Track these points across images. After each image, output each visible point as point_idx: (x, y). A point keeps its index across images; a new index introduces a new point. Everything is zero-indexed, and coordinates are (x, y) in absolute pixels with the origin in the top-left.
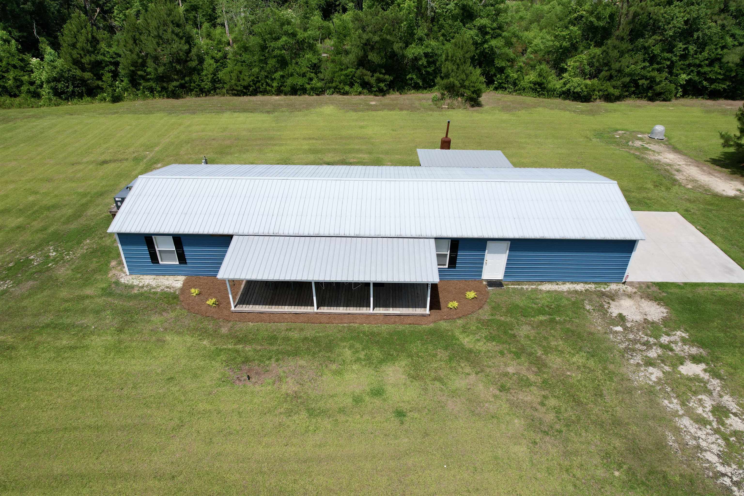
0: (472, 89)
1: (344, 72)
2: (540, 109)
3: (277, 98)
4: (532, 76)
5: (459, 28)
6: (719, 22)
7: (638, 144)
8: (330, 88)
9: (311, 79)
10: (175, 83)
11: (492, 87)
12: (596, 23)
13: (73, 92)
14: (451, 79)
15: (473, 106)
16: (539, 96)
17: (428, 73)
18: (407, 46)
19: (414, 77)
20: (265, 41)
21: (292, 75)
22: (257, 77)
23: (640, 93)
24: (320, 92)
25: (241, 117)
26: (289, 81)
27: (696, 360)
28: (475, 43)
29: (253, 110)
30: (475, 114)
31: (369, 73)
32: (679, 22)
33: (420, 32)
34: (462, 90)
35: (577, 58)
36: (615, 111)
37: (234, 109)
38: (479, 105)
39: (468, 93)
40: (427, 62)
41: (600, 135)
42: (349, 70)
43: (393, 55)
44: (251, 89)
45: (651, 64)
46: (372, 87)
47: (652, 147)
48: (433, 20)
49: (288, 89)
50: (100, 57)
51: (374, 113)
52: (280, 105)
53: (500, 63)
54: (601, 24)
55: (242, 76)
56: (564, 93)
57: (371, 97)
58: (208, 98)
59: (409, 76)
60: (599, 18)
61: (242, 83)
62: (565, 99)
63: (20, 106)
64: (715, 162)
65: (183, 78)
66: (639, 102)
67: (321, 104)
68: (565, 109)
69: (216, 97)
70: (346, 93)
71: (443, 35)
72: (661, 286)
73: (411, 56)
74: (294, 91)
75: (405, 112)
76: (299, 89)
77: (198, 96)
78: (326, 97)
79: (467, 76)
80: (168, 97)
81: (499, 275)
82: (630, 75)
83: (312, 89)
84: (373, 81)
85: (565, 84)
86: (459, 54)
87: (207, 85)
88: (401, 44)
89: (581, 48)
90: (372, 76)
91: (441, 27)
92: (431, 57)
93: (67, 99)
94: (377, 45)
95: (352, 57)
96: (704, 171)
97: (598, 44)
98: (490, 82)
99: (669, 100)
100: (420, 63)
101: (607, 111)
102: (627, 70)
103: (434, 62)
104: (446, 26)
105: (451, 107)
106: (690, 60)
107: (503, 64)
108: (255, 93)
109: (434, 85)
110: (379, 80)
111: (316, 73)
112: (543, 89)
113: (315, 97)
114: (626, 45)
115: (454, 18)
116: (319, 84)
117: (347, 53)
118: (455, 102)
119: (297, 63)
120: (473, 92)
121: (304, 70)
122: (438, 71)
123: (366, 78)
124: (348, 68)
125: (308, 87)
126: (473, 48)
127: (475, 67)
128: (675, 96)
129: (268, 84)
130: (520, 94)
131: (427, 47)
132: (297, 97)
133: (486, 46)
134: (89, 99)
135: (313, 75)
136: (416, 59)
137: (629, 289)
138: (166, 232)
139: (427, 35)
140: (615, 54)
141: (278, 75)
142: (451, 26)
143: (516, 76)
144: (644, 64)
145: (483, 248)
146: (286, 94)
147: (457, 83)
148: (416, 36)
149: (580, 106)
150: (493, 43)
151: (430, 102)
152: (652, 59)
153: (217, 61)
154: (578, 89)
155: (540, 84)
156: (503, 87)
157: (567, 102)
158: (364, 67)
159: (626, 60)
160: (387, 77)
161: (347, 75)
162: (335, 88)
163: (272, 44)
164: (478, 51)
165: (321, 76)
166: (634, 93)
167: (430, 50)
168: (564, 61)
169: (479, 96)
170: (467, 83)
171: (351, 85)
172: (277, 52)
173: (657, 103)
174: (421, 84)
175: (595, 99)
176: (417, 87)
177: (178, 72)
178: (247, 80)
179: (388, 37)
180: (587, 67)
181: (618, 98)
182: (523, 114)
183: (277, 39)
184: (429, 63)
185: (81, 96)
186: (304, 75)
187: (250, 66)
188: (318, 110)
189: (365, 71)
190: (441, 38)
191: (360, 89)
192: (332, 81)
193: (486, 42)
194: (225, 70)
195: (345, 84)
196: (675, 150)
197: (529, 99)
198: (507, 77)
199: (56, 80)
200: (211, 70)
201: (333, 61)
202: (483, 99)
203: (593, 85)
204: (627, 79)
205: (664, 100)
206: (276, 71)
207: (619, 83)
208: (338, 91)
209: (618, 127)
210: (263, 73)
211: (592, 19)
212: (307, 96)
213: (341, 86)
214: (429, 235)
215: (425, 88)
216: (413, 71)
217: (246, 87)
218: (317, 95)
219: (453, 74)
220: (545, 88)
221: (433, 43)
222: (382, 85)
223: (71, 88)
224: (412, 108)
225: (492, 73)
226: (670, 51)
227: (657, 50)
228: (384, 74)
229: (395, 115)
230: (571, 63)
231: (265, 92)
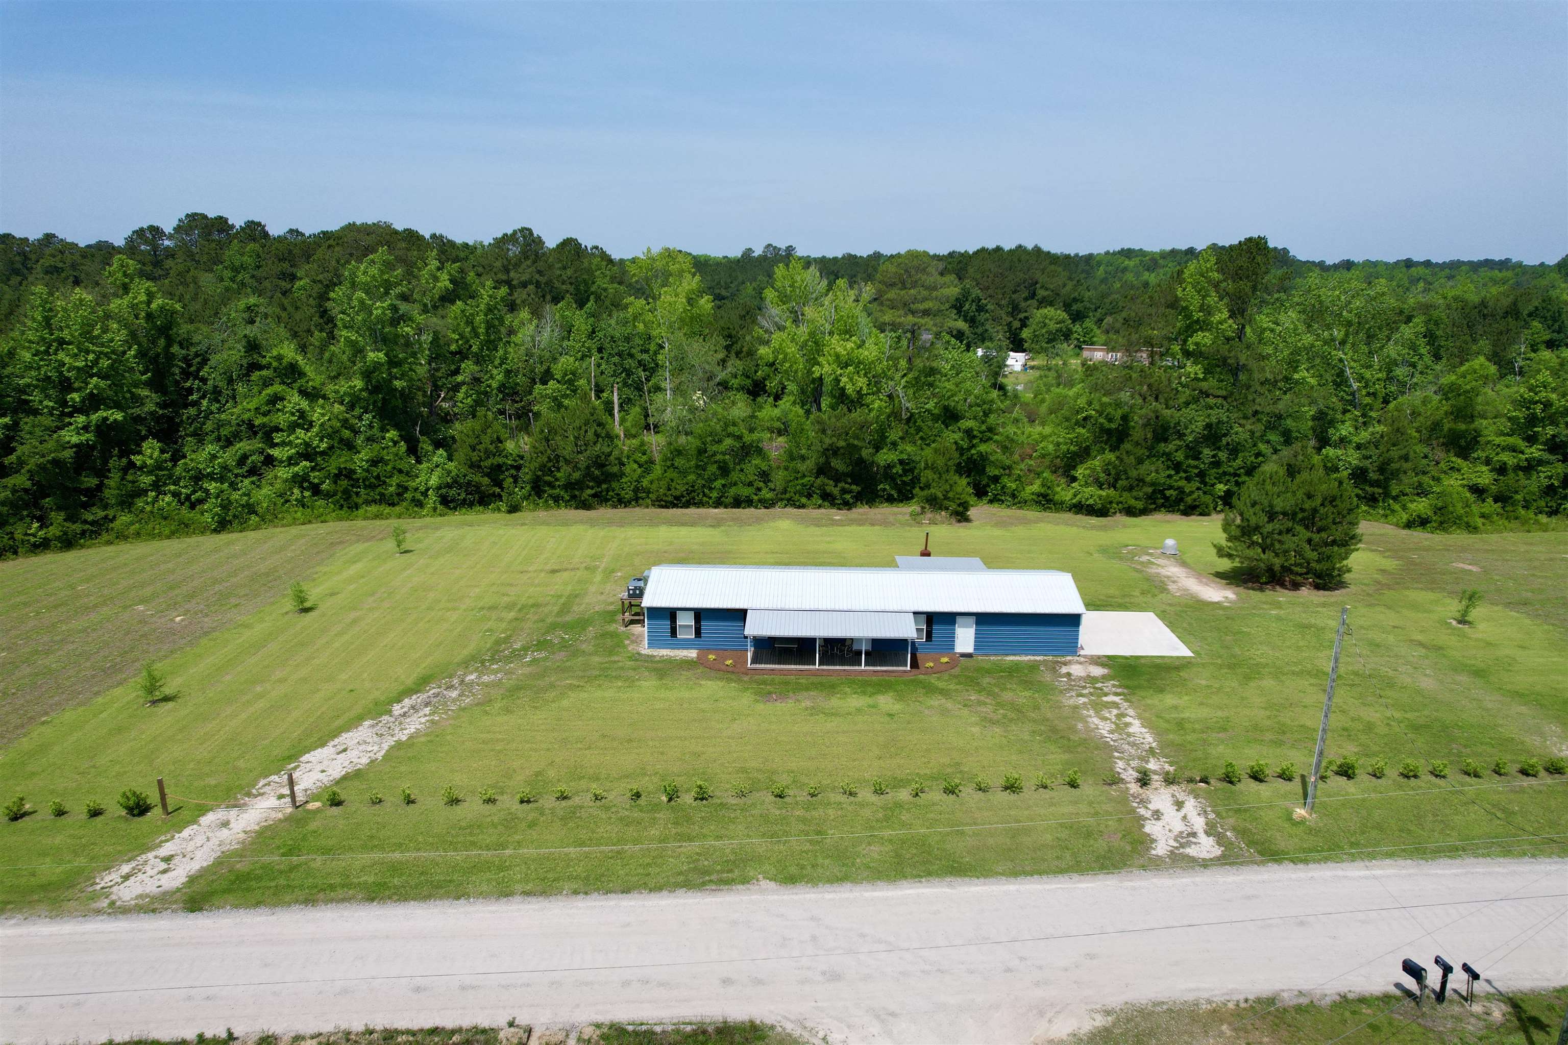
0: (958, 502)
1: (800, 481)
2: (1042, 525)
3: (716, 510)
4: (1036, 487)
5: (941, 431)
6: (1248, 427)
7: (1145, 558)
8: (782, 500)
9: (759, 489)
10: (589, 492)
11: (985, 500)
12: (1107, 425)
13: (465, 500)
14: (933, 491)
15: (959, 521)
16: (1045, 510)
17: (904, 482)
18: (877, 451)
19: (887, 487)
20: (703, 443)
21: (735, 484)
22: (693, 486)
23: (1171, 506)
24: (768, 504)
25: (684, 531)
26: (733, 491)
27: (1116, 694)
28: (961, 450)
29: (693, 524)
30: (961, 530)
31: (831, 482)
32: (1198, 426)
33: (894, 435)
34: (946, 503)
35: (1089, 464)
36: (1135, 526)
37: (670, 523)
38: (967, 520)
39: (953, 506)
40: (903, 470)
41: (1103, 550)
42: (808, 479)
43: (861, 461)
44: (684, 500)
45: (1177, 473)
46: (835, 499)
47: (1161, 561)
48: (908, 420)
49: (729, 500)
50: (500, 460)
51: (840, 528)
52: (722, 519)
53: (992, 471)
54: (1113, 426)
55: (674, 484)
56: (1075, 506)
57: (834, 511)
58: (627, 510)
59: (882, 486)
60: (1110, 420)
61: (673, 492)
62: (1077, 513)
63: (399, 517)
64: (1219, 575)
65: (599, 486)
66: (1170, 517)
67: (774, 518)
68: (1072, 525)
69: (637, 509)
70: (803, 506)
71: (922, 438)
72: (1109, 657)
73: (882, 463)
74: (737, 503)
75: (877, 528)
76: (744, 501)
77: (615, 507)
78: (777, 510)
79: (951, 486)
80: (577, 508)
81: (970, 649)
82: (1153, 484)
83: (760, 501)
84: (836, 491)
85: (1075, 496)
86: (940, 462)
87: (628, 494)
88: (871, 450)
89: (1094, 454)
90: (836, 486)
91: (919, 429)
92: (908, 464)
93: (455, 508)
94: (842, 451)
95: (810, 464)
96: (1201, 582)
97: (1113, 449)
98: (980, 492)
99: (1208, 515)
100: (894, 471)
101: (1125, 526)
102: (1148, 479)
103: (912, 470)
104: (925, 428)
105: (933, 522)
106: (1224, 468)
107: (997, 472)
108: (687, 505)
109: (912, 498)
110: (844, 491)
111: (764, 482)
112: (1049, 501)
113: (763, 511)
114: (1141, 452)
115: (936, 418)
116: (769, 495)
117: (803, 458)
118: (938, 517)
119: (742, 470)
120: (959, 505)
121: (752, 478)
122: (915, 480)
123: (829, 489)
124: (804, 476)
125: (756, 498)
126: (956, 455)
127: (961, 475)
128: (1215, 509)
129: (704, 495)
130: (1020, 508)
131: (902, 452)
132: (740, 510)
133: (973, 451)
134: (481, 508)
135: (761, 484)
136: (889, 467)
137: (1082, 659)
138: (688, 606)
139: (902, 438)
140: (1132, 459)
141: (718, 484)
142: (931, 428)
143: (1014, 486)
144: (1168, 472)
145: (953, 623)
146: (726, 507)
147: (940, 495)
148: (888, 440)
149: (1094, 521)
150: (983, 448)
151: (907, 517)
152: (1177, 467)
153: (640, 466)
154: (1091, 502)
155: (1045, 496)
156: (999, 500)
157: (1079, 517)
158: (824, 474)
159: (1147, 466)
160: (854, 487)
161: (803, 485)
162: (789, 500)
163: (715, 448)
164: (964, 458)
165: (771, 485)
166: (1163, 505)
167: (905, 457)
168: (1074, 468)
169: (967, 509)
170: (951, 495)
171: (809, 496)
172: (719, 457)
173: (1193, 517)
174: (896, 496)
175: (1115, 513)
176: (890, 500)
177: (594, 479)
178: (680, 488)
179: (856, 442)
180: (1102, 475)
181: (1144, 512)
182: (1020, 531)
183: (720, 442)
184: (905, 472)
185: (471, 505)
186: (750, 484)
187: (684, 473)
188: (772, 524)
189: (826, 481)
190: (919, 442)
191: (820, 502)
192: (785, 491)
193: (973, 446)
194: (649, 478)
195: (801, 495)
196: (1183, 564)
197: (1031, 514)
198: (1003, 488)
199: (449, 486)
200: (635, 477)
201: (786, 469)
202: (972, 513)
203: (1108, 496)
204: (1150, 490)
205: (1201, 514)
206: (716, 479)
207: (1141, 494)
208: (792, 503)
209: (1130, 543)
210: (701, 482)
211: (1101, 420)
212: (753, 509)
213: (797, 497)
214: (908, 609)
215: (902, 501)
216: (886, 480)
217: (676, 498)
218: (766, 507)
219: (934, 484)
220: (1051, 500)
221: (909, 448)
222: (848, 497)
223: (463, 495)
224: (885, 523)
225: (984, 482)
226: (1197, 458)
227: (1180, 456)
228: (850, 484)
229: (865, 531)
230: (1080, 472)
231: (700, 504)
